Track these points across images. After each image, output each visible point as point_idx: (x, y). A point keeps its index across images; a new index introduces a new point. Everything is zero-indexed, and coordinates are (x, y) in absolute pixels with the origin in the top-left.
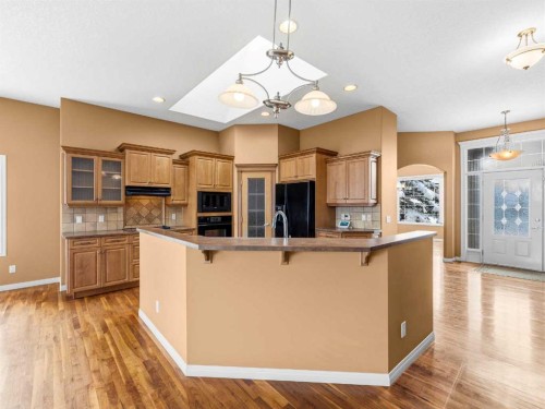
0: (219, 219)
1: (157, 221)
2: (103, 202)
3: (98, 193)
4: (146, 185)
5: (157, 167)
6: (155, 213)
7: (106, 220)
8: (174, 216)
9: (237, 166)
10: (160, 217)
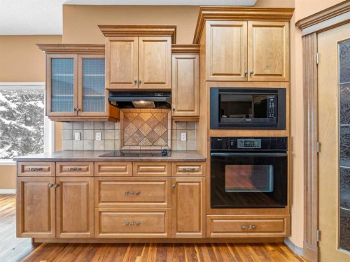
0: (258, 144)
1: (161, 142)
6: (159, 131)
7: (103, 139)
8: (183, 136)
9: (300, 26)
10: (164, 136)
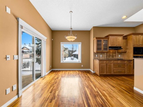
2: (104, 51)
3: (102, 49)
4: (115, 46)
5: (118, 40)
7: (102, 56)
8: (119, 56)
10: (115, 56)
